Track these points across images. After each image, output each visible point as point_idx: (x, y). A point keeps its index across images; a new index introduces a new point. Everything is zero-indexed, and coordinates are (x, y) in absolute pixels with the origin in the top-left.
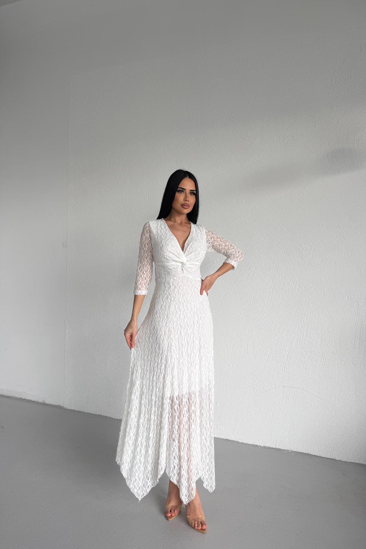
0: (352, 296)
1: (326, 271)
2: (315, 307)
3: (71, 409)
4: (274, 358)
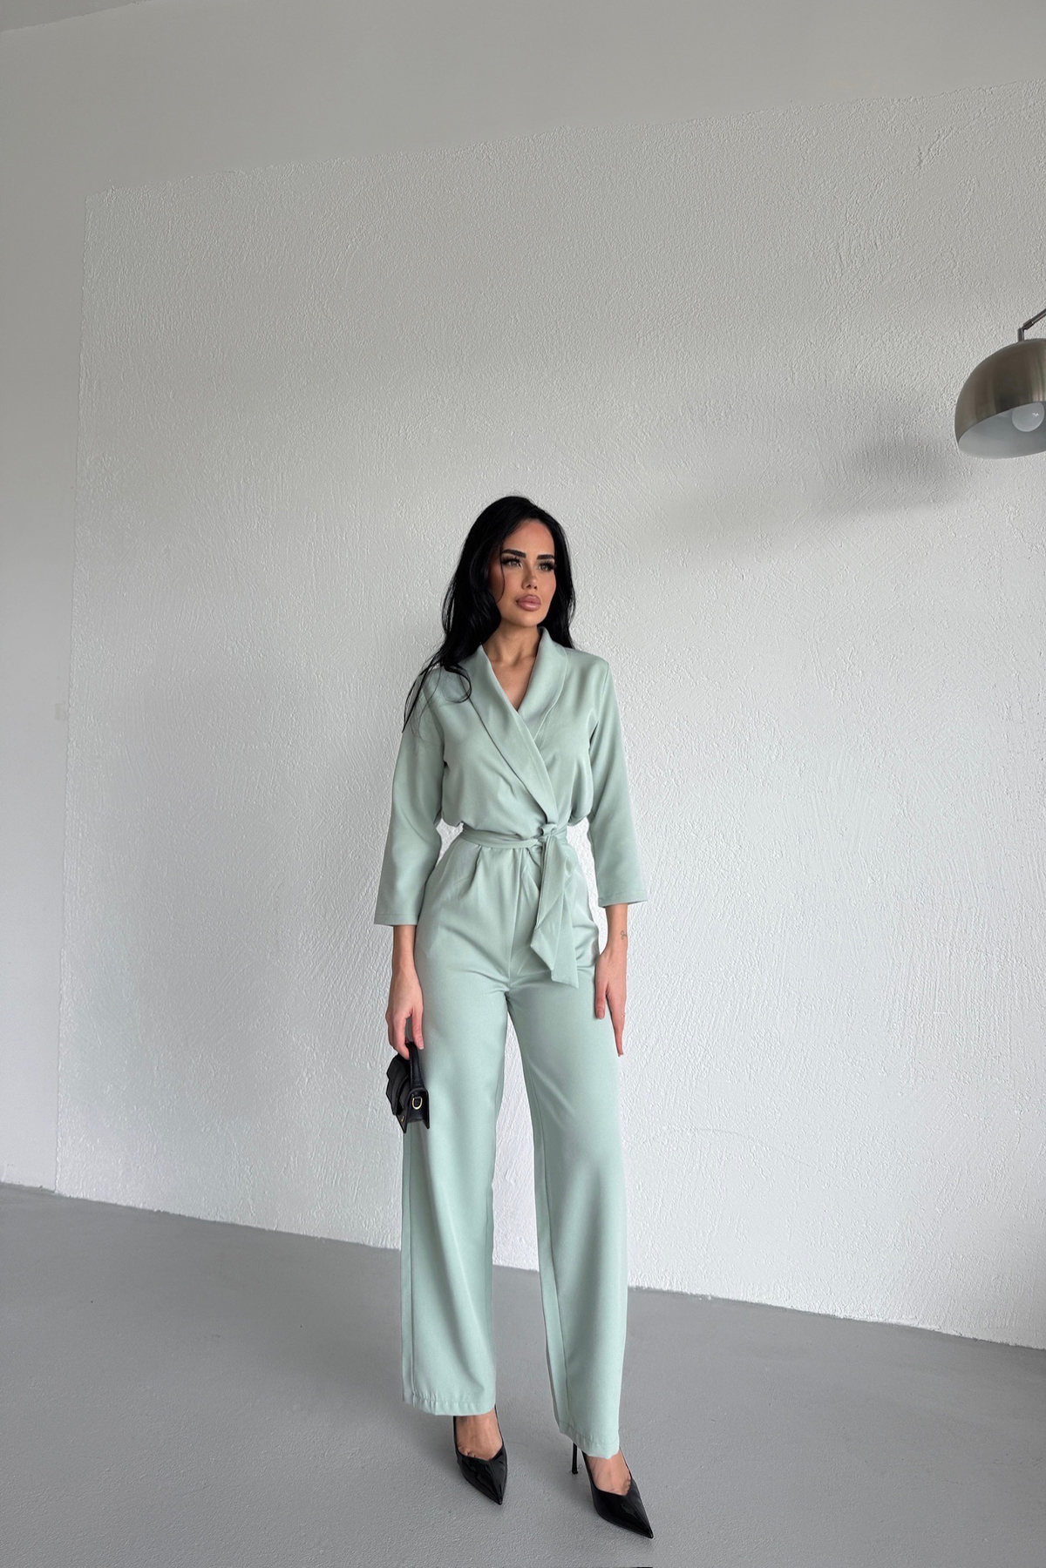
0: (885, 876)
1: (814, 802)
2: (782, 910)
3: (75, 1196)
4: (667, 1055)
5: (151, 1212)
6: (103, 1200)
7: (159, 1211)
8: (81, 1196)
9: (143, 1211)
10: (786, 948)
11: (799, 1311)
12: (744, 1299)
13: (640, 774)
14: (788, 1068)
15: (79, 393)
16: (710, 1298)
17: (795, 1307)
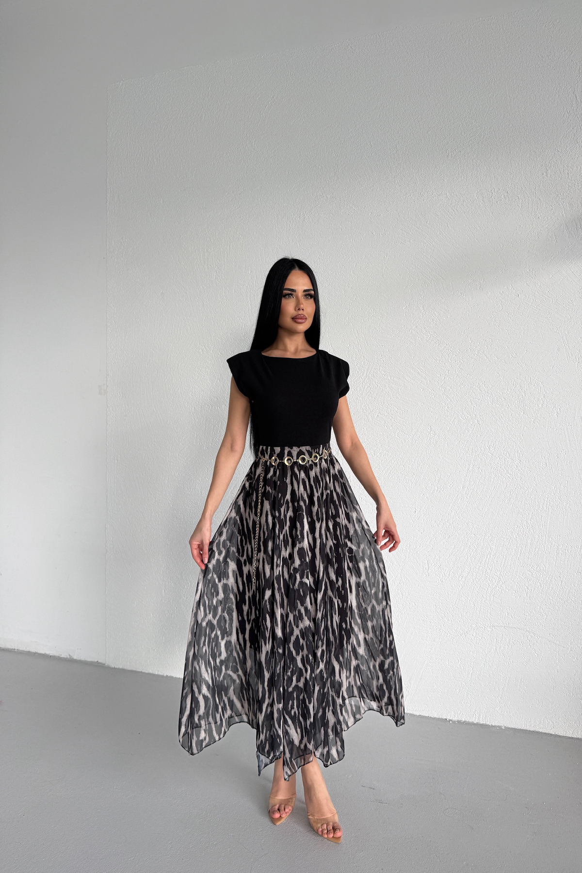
2: (547, 496)
3: (118, 667)
5: (163, 676)
6: (134, 669)
7: (167, 676)
8: (121, 667)
9: (159, 676)
10: (549, 518)
12: (525, 728)
15: (107, 202)
16: (503, 728)
17: (557, 733)
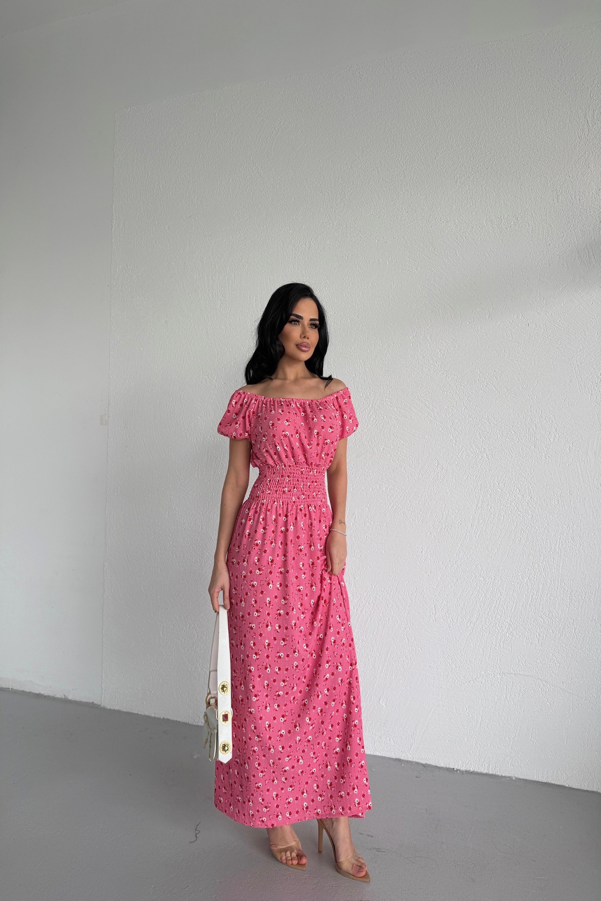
3: (113, 709)
4: (484, 628)
5: (159, 719)
6: (130, 711)
7: (164, 718)
8: (117, 709)
9: (155, 718)
10: (562, 561)
11: (574, 789)
13: (463, 452)
14: (564, 636)
15: (112, 229)
